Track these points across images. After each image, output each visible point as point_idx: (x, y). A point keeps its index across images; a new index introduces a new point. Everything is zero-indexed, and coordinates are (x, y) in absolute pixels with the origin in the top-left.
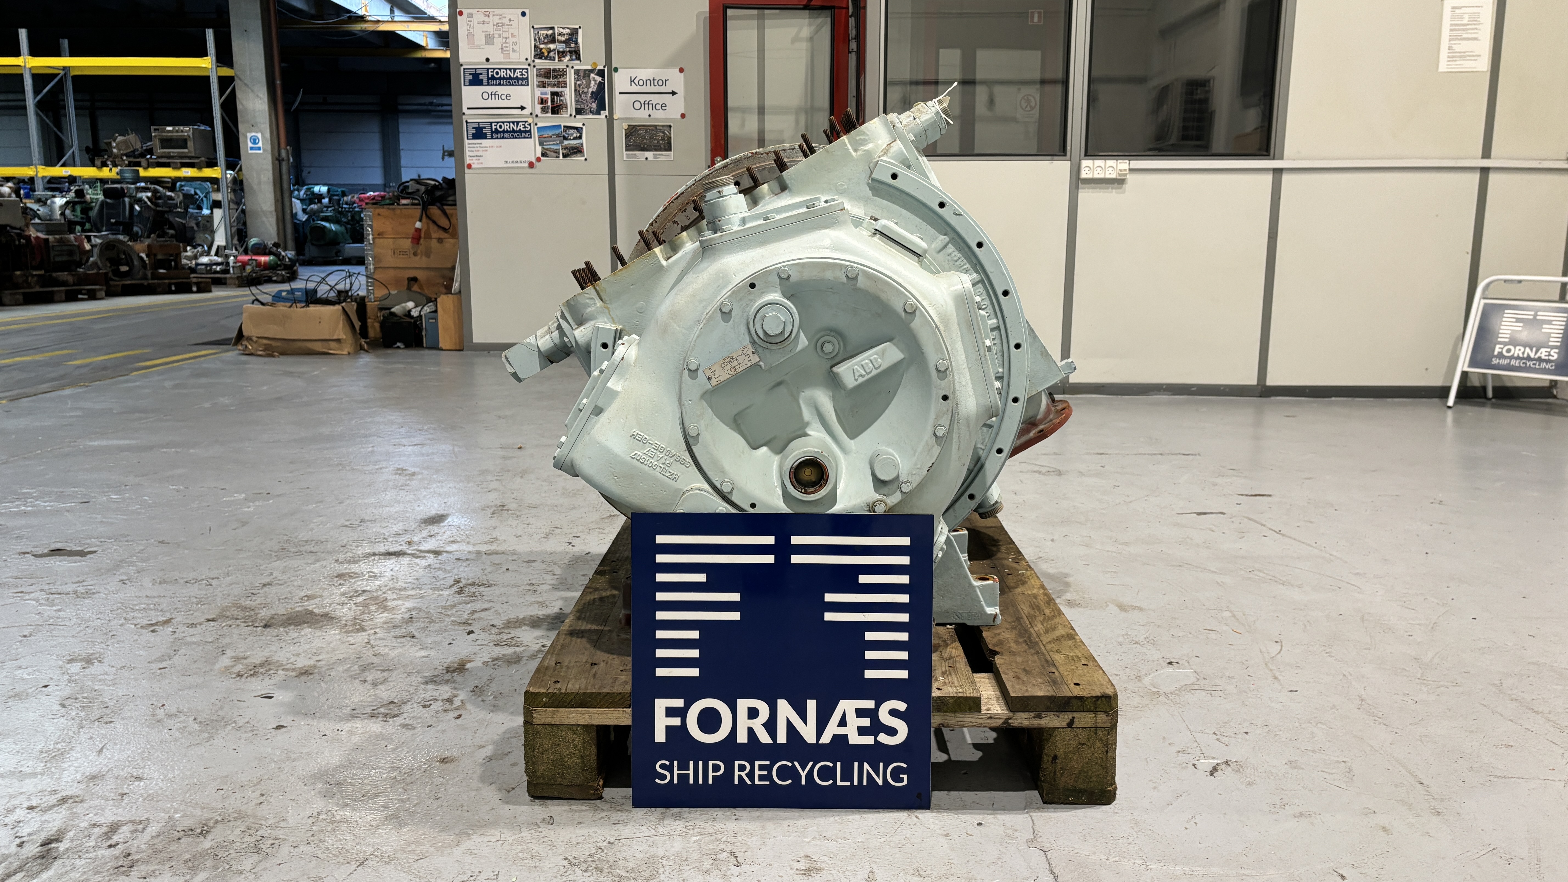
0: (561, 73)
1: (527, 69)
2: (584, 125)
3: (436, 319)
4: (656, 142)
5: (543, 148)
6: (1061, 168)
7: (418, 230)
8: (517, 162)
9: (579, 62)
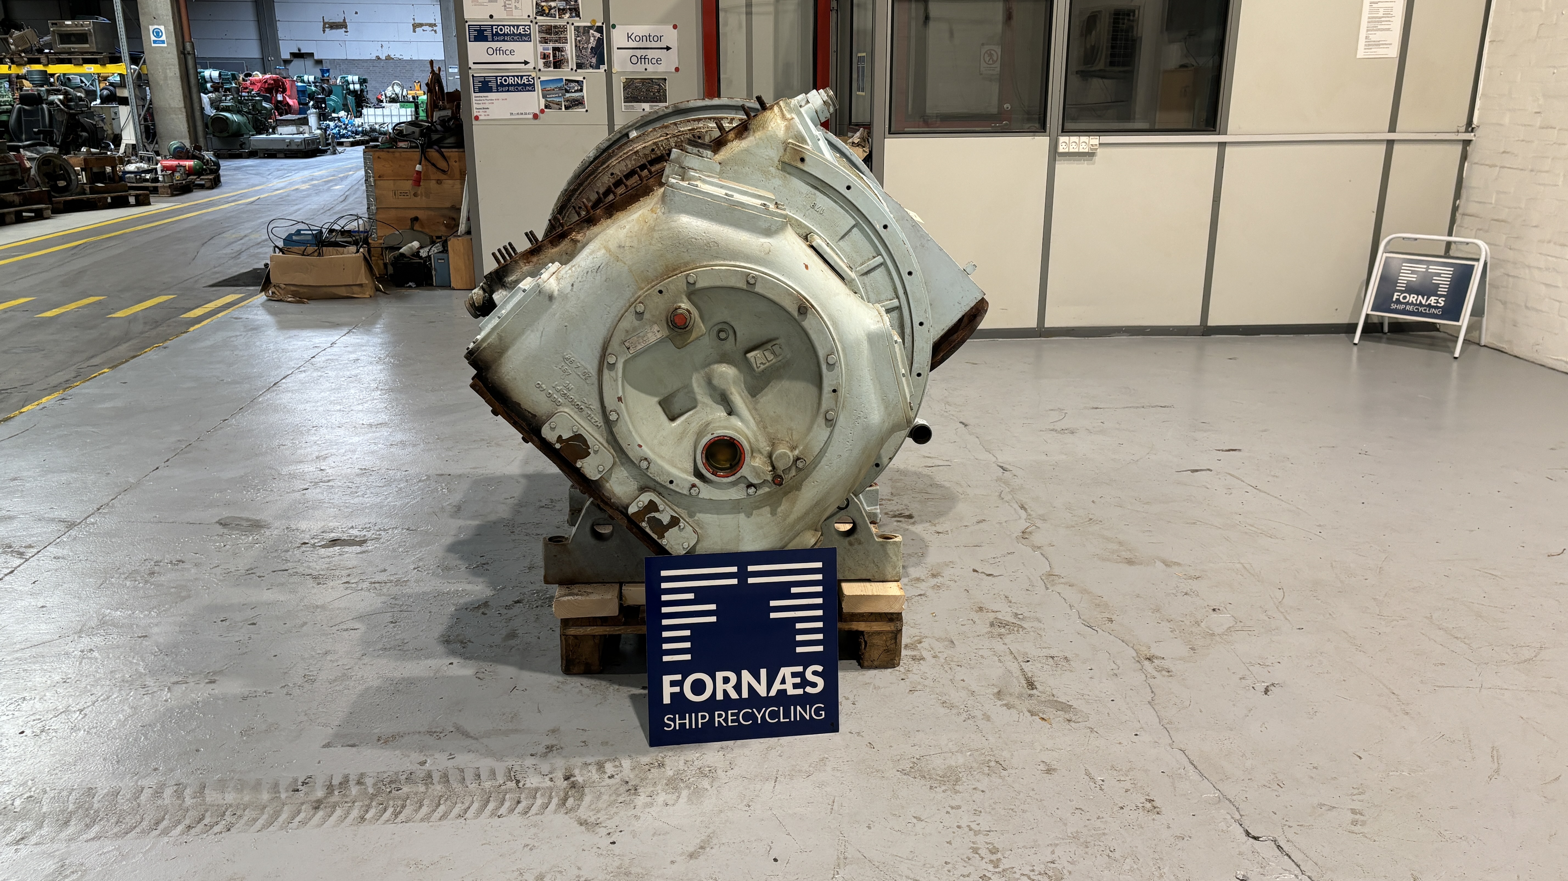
0: (563, 29)
1: (529, 26)
2: (584, 78)
3: (446, 258)
4: (652, 94)
5: (546, 101)
6: (1042, 142)
7: (419, 173)
8: (522, 114)
9: (578, 19)
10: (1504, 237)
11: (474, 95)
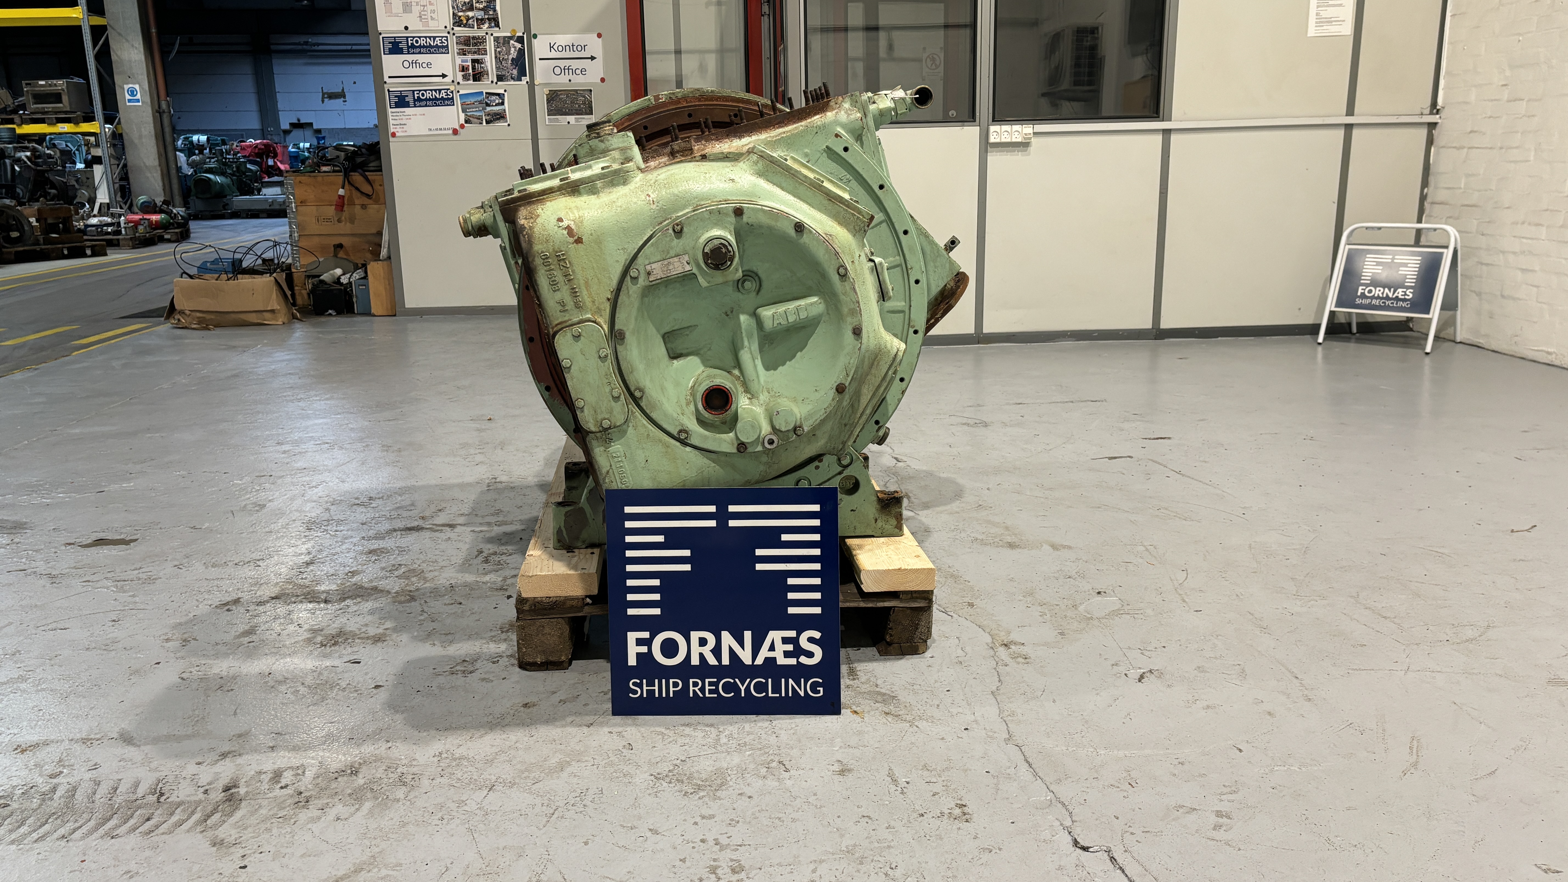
0: (481, 41)
1: (447, 37)
2: (505, 91)
3: (367, 286)
5: (466, 115)
6: (972, 132)
7: (341, 197)
8: (441, 129)
9: (498, 29)
10: (1475, 222)
11: (390, 110)
